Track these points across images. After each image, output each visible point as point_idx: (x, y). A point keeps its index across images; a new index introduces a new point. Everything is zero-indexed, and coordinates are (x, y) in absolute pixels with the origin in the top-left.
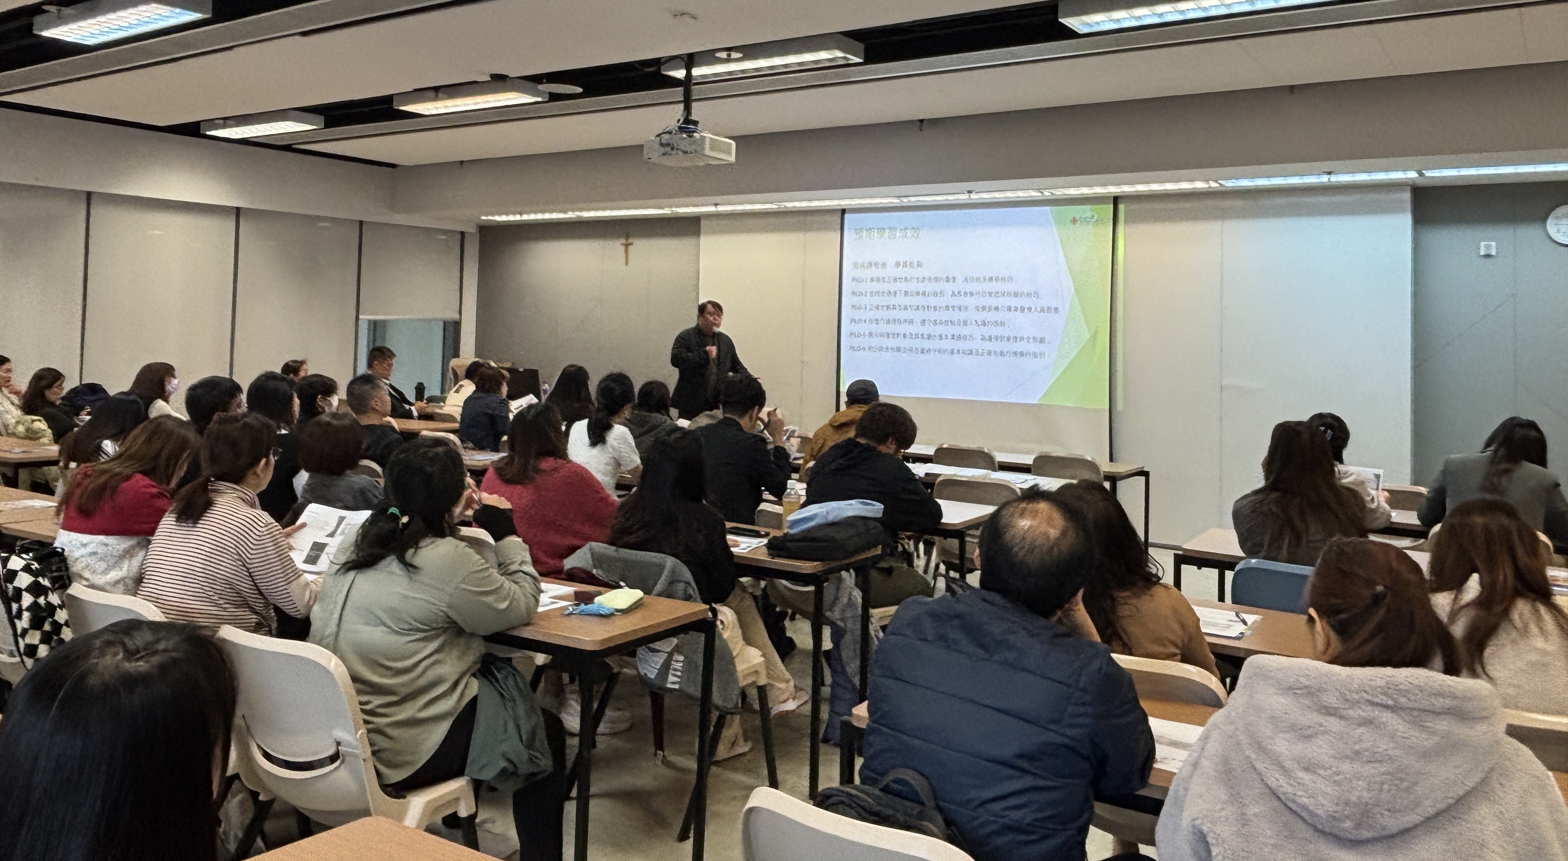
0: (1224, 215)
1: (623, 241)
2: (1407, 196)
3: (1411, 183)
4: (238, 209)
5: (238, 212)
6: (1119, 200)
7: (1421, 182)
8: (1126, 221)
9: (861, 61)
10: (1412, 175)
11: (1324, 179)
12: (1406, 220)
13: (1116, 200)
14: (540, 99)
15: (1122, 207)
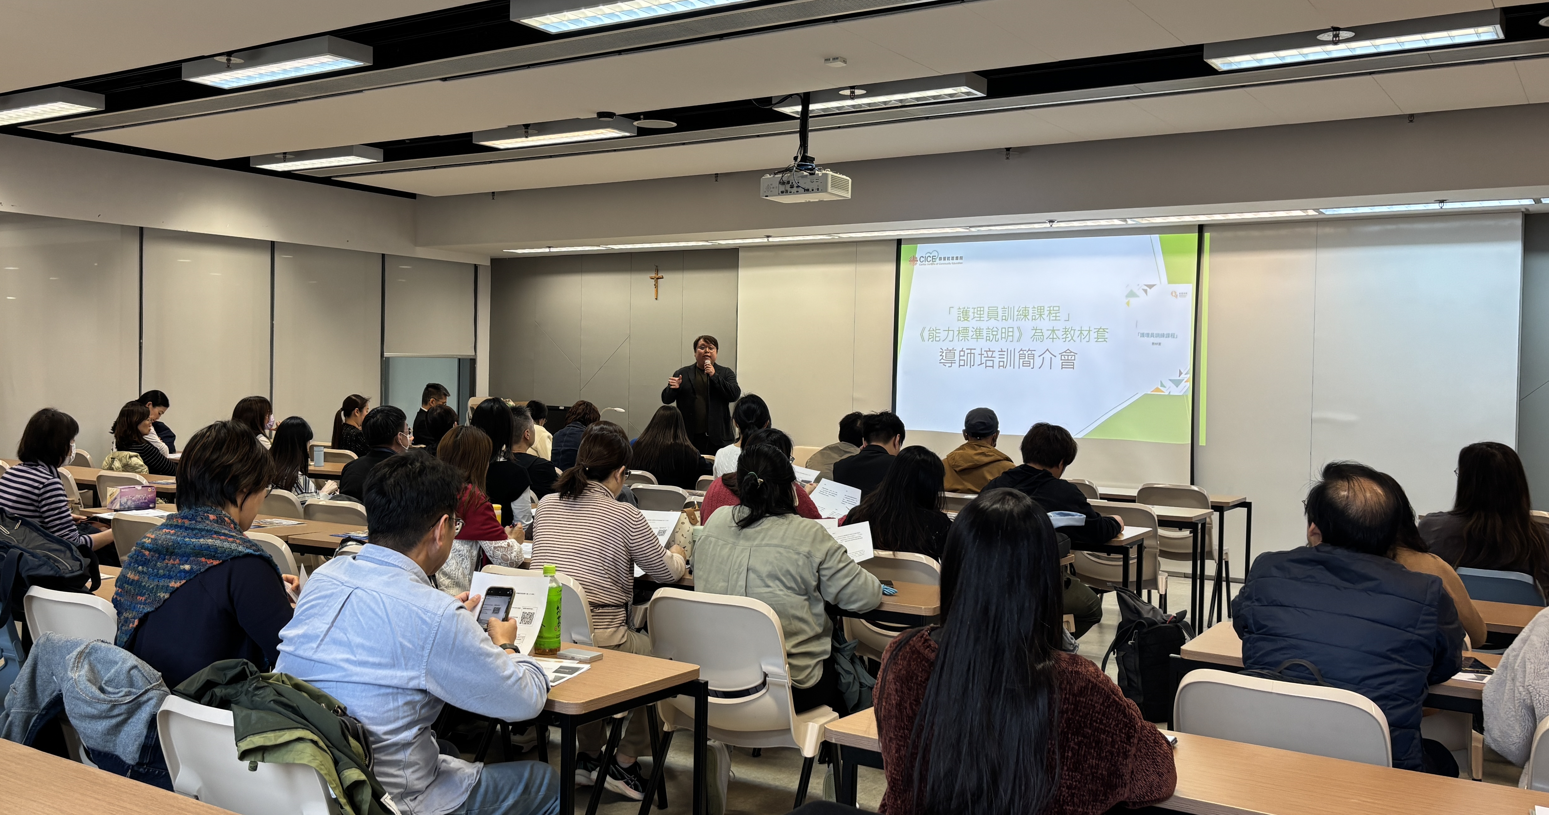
0: (1317, 243)
1: (653, 275)
2: (1518, 222)
3: (1523, 210)
4: (273, 243)
5: (272, 246)
6: (1205, 229)
7: (1538, 208)
8: (1212, 251)
9: (983, 95)
10: (1528, 202)
11: (1436, 206)
12: (1516, 249)
13: (1201, 229)
14: (627, 134)
15: (1207, 236)
